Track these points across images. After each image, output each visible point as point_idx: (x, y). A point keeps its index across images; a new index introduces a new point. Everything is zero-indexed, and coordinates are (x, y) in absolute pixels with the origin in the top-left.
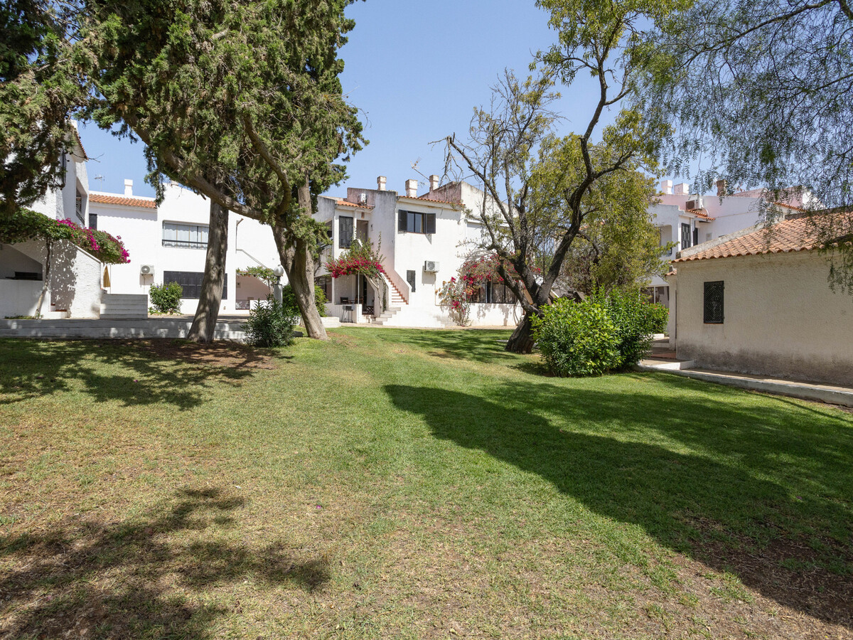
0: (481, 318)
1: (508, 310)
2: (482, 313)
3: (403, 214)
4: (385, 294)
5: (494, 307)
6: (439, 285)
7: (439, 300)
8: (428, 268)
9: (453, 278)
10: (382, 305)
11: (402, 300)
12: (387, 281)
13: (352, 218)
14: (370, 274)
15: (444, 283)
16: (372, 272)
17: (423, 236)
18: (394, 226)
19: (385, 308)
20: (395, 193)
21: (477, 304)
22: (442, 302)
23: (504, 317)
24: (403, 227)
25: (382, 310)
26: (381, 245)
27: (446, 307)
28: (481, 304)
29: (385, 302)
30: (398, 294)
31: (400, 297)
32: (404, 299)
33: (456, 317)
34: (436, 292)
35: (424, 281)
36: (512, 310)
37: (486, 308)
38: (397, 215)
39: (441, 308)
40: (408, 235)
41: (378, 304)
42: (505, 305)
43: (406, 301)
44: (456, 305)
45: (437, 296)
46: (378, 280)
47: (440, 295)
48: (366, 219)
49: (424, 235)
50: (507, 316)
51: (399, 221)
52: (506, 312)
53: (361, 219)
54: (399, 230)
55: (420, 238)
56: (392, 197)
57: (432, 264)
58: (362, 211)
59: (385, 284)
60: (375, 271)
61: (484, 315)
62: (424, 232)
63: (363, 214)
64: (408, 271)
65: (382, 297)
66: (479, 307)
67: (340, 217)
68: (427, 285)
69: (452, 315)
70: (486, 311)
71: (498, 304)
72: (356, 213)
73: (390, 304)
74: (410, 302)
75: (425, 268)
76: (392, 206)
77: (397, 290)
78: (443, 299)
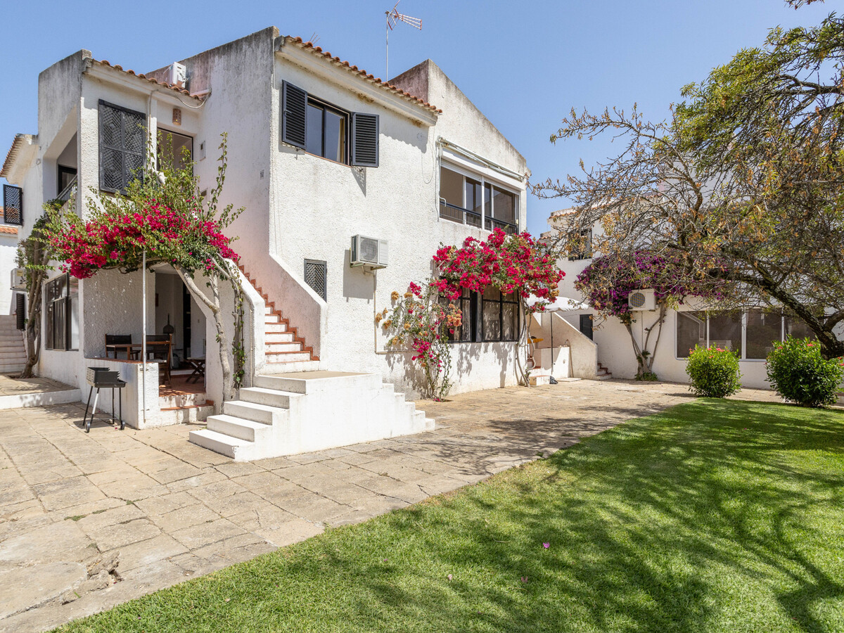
0: (465, 375)
1: (506, 353)
2: (465, 365)
3: (295, 100)
4: (239, 327)
5: (486, 351)
6: (382, 301)
7: (383, 341)
8: (360, 257)
9: (413, 286)
10: (229, 365)
11: (298, 347)
12: (247, 286)
13: (142, 117)
14: (185, 256)
15: (394, 296)
16: (194, 253)
17: (346, 171)
18: (268, 125)
19: (241, 375)
20: (269, 31)
21: (457, 346)
22: (391, 342)
23: (500, 369)
24: (294, 134)
25: (230, 382)
26: (227, 173)
27: (397, 356)
28: (464, 345)
29: (240, 355)
30: (282, 328)
31: (289, 337)
32: (302, 341)
33: (419, 379)
34: (377, 320)
35: (349, 292)
36: (512, 354)
37: (473, 353)
38: (276, 94)
39: (388, 359)
40: (308, 161)
41: (218, 363)
42: (502, 343)
43: (310, 350)
44: (422, 350)
45: (380, 331)
46: (215, 280)
47: (385, 326)
48: (185, 127)
49: (348, 169)
50: (504, 368)
51: (282, 113)
52: (502, 356)
53: (169, 124)
54: (282, 139)
55: (337, 174)
56: (263, 46)
57: (371, 245)
58: (174, 101)
59: (240, 294)
60: (205, 250)
61: (470, 367)
62: (347, 160)
63: (177, 113)
64: (308, 263)
65: (229, 337)
66: (461, 350)
67: (102, 103)
68: (355, 302)
69: (410, 374)
70: (473, 360)
71: (491, 344)
72: (154, 104)
73: (260, 362)
74: (323, 351)
75: (352, 255)
76: (260, 72)
77: (279, 313)
78: (391, 336)
